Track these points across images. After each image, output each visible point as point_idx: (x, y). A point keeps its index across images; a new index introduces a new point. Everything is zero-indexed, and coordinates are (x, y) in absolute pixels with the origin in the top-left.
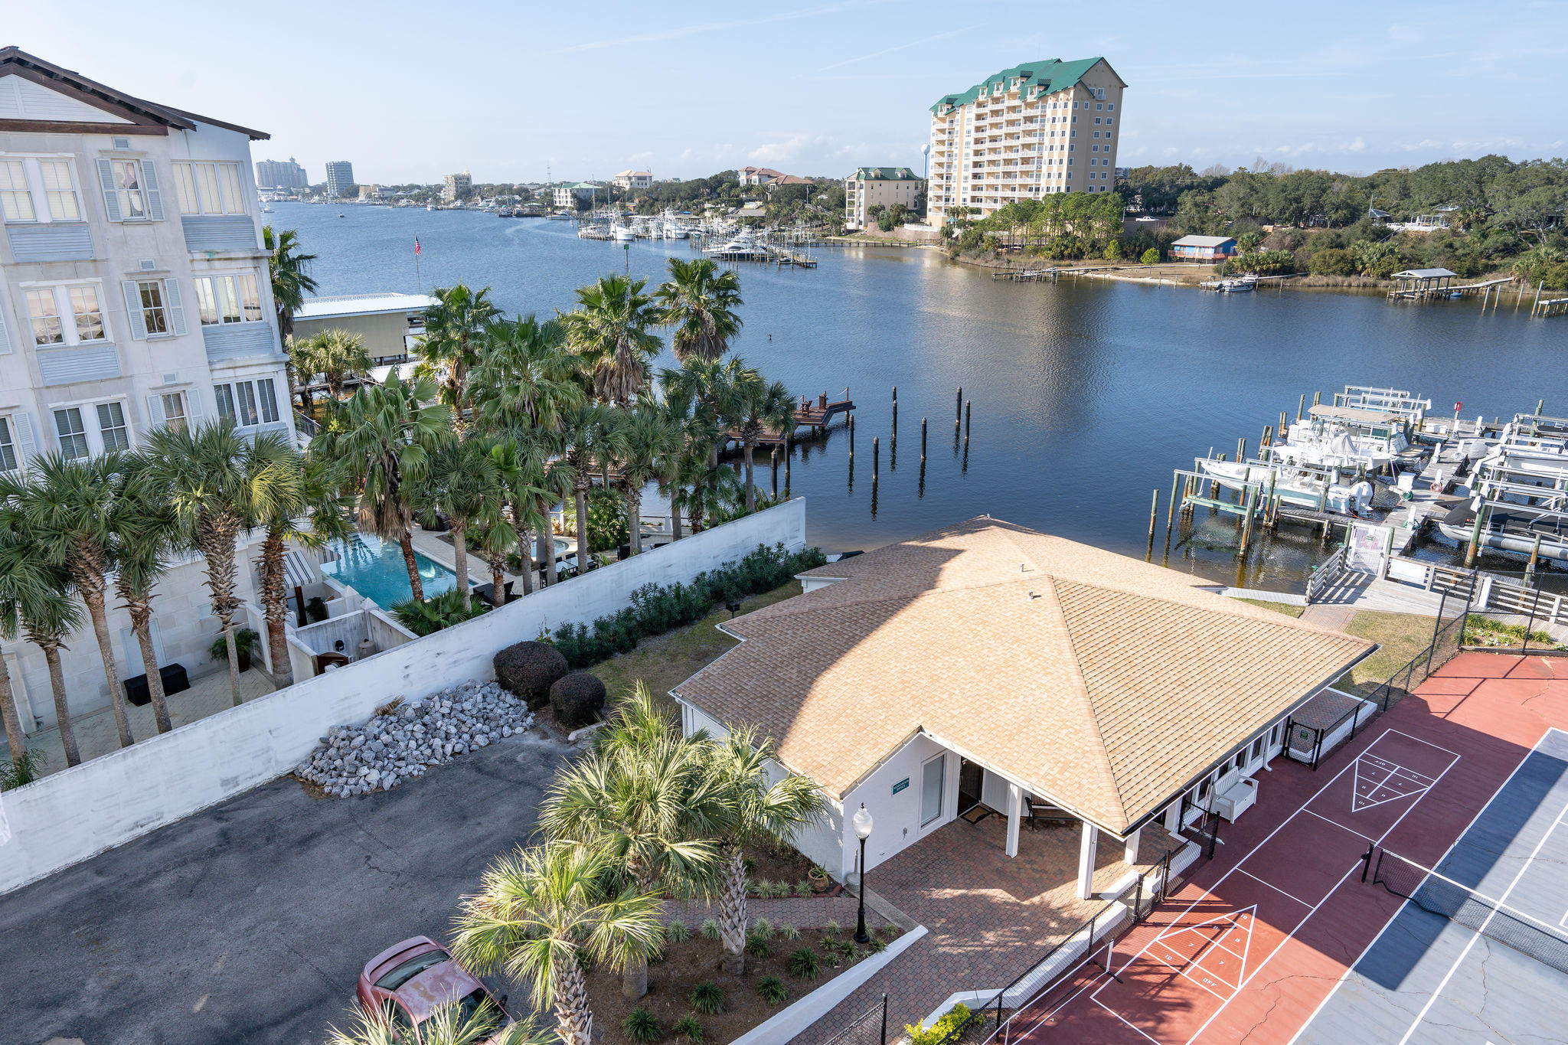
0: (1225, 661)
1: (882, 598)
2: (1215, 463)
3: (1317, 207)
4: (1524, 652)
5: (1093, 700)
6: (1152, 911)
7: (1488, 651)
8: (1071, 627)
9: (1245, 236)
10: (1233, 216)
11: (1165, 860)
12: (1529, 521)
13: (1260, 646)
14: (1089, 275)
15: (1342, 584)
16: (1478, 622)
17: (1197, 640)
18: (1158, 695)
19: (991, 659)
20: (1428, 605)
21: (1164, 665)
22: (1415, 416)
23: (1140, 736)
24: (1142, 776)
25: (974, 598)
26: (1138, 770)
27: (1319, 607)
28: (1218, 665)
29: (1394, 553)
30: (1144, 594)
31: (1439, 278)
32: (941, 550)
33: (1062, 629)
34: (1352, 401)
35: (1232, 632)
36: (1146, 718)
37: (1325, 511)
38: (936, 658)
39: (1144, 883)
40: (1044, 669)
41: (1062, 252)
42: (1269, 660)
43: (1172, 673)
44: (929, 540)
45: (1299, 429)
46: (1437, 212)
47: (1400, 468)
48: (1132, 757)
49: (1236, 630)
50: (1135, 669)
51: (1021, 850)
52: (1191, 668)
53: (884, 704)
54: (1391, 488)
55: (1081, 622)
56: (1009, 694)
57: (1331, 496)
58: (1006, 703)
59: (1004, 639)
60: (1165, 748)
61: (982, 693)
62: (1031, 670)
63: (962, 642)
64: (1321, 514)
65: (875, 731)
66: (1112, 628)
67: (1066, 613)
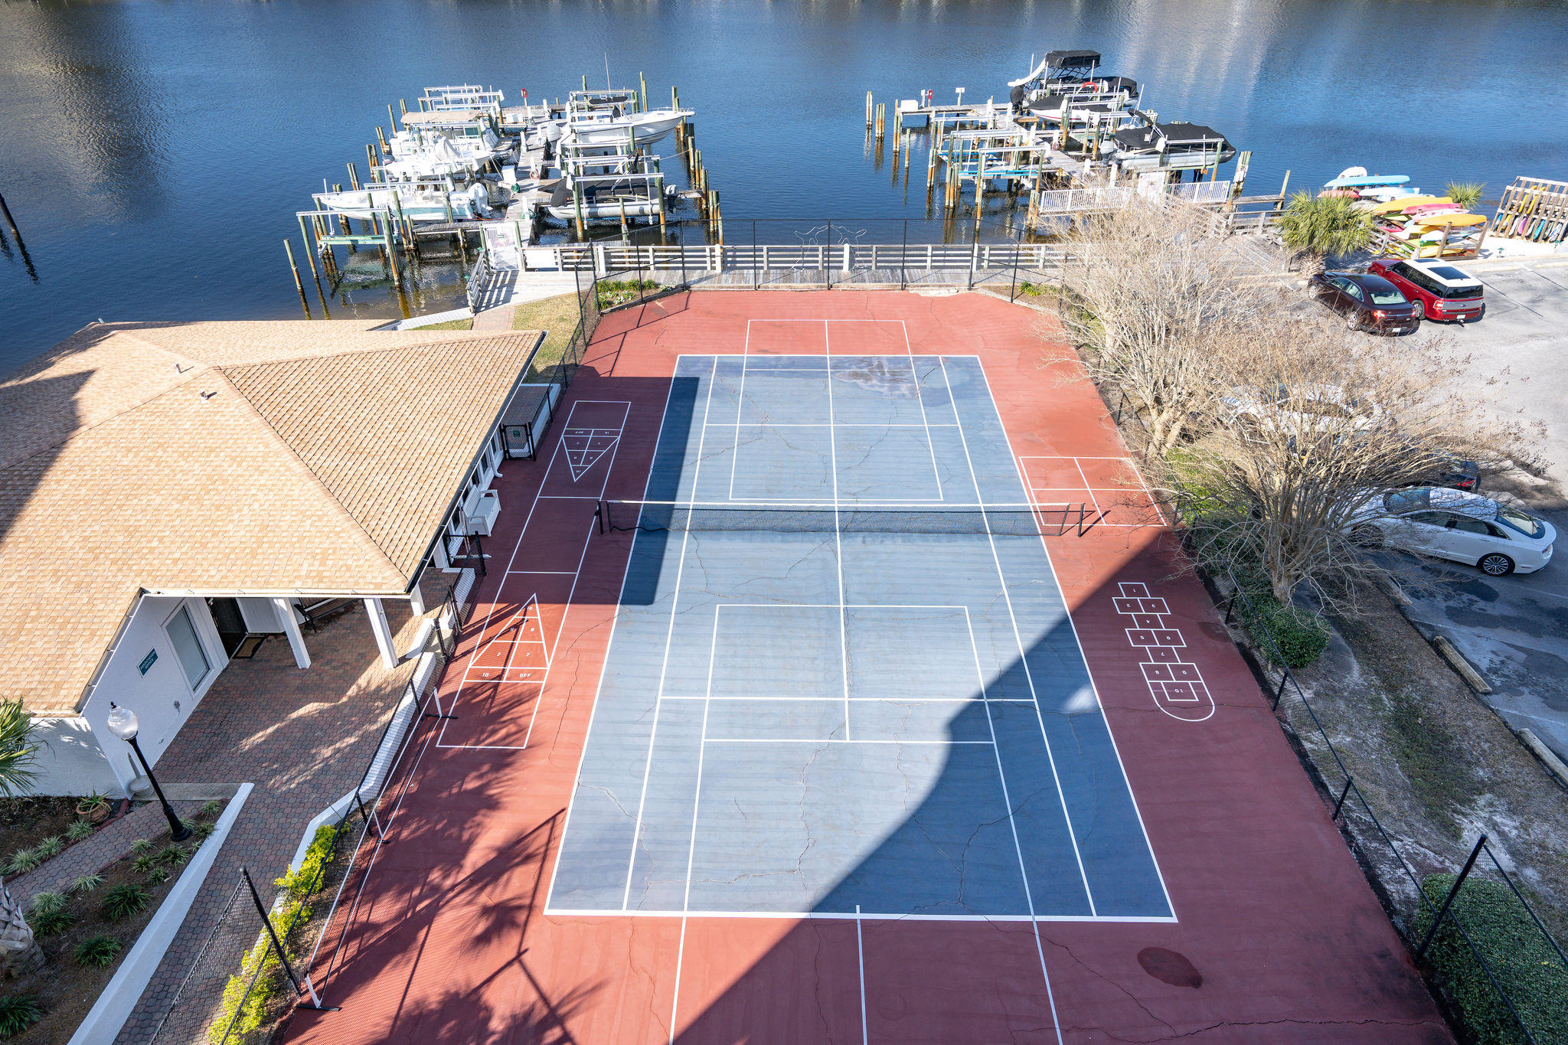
0: (429, 393)
2: (333, 196)
4: (643, 301)
5: (323, 479)
6: (456, 646)
7: (620, 309)
8: (265, 414)
11: (450, 596)
12: (610, 188)
13: (452, 367)
15: (494, 286)
16: (606, 287)
17: (396, 382)
18: (383, 449)
19: (191, 482)
20: (565, 284)
21: (376, 418)
22: (495, 109)
23: (383, 496)
24: (400, 531)
25: (135, 422)
26: (396, 526)
27: (484, 314)
28: (425, 398)
29: (525, 245)
30: (325, 354)
32: (57, 380)
33: (257, 420)
34: (436, 103)
35: (424, 363)
36: (381, 475)
37: (455, 221)
38: (120, 507)
39: (441, 625)
40: (257, 470)
42: (465, 377)
43: (386, 423)
45: (399, 142)
47: (499, 163)
48: (385, 518)
49: (426, 359)
50: (350, 432)
51: (313, 656)
52: (402, 411)
53: (78, 587)
54: (500, 184)
55: (274, 405)
56: (230, 510)
57: (454, 204)
58: (231, 521)
59: (195, 454)
60: (409, 498)
61: (198, 522)
62: (242, 476)
63: (145, 477)
64: (451, 224)
65: (83, 620)
66: (309, 400)
67: (253, 402)
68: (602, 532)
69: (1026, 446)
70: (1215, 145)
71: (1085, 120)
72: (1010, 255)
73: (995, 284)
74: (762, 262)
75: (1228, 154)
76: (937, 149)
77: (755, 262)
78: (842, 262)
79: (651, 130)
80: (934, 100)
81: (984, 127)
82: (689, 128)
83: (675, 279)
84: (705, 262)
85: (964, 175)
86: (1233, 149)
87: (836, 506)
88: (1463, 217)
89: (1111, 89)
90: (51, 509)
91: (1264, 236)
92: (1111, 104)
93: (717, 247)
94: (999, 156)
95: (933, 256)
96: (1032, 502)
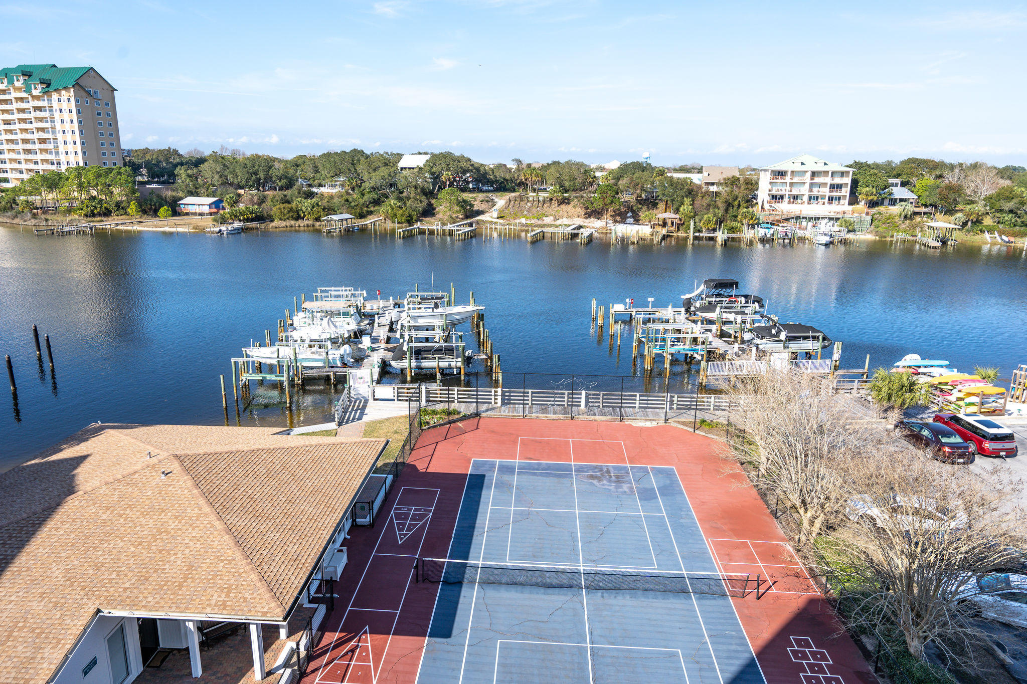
0: (311, 477)
1: (25, 516)
2: (255, 349)
3: (268, 178)
4: (449, 423)
5: (235, 534)
6: (309, 663)
7: (434, 427)
8: (202, 487)
9: (228, 196)
10: (216, 184)
11: (308, 625)
12: (430, 350)
13: (328, 461)
14: (119, 227)
15: (352, 409)
16: (426, 412)
17: (290, 469)
18: (277, 515)
19: (145, 532)
20: (402, 409)
21: (274, 493)
22: (360, 301)
23: (275, 547)
24: (284, 574)
25: (115, 489)
26: (281, 570)
27: (345, 427)
28: (308, 481)
29: (374, 383)
30: (246, 449)
31: (347, 219)
32: (66, 460)
33: (196, 491)
34: (325, 297)
35: (309, 457)
36: (274, 533)
37: (329, 367)
38: (95, 548)
39: (300, 646)
40: (191, 526)
41: (92, 211)
42: (335, 468)
43: (281, 497)
44: (51, 455)
45: (299, 319)
46: (336, 181)
47: (360, 333)
48: (274, 564)
49: (311, 455)
50: (257, 502)
51: (205, 668)
52: (292, 489)
53: (55, 606)
54: (360, 346)
55: (209, 481)
56: (169, 554)
57: (330, 357)
58: (168, 562)
59: (151, 513)
60: (293, 549)
61: (146, 562)
62: (181, 529)
63: (116, 528)
64: (327, 369)
65: (54, 631)
66: (232, 479)
67: (196, 479)
68: (417, 581)
69: (714, 531)
70: (818, 338)
71: (732, 319)
72: (691, 401)
73: (682, 419)
74: (528, 400)
75: (827, 343)
76: (638, 334)
77: (524, 400)
78: (580, 402)
79: (457, 317)
80: (634, 304)
81: (667, 321)
82: (481, 317)
83: (472, 409)
84: (491, 399)
85: (657, 350)
86: (829, 340)
87: (582, 568)
88: (990, 389)
89: (747, 302)
90: (48, 548)
91: (859, 395)
92: (747, 311)
93: (499, 390)
94: (678, 339)
95: (640, 400)
96: (721, 572)
